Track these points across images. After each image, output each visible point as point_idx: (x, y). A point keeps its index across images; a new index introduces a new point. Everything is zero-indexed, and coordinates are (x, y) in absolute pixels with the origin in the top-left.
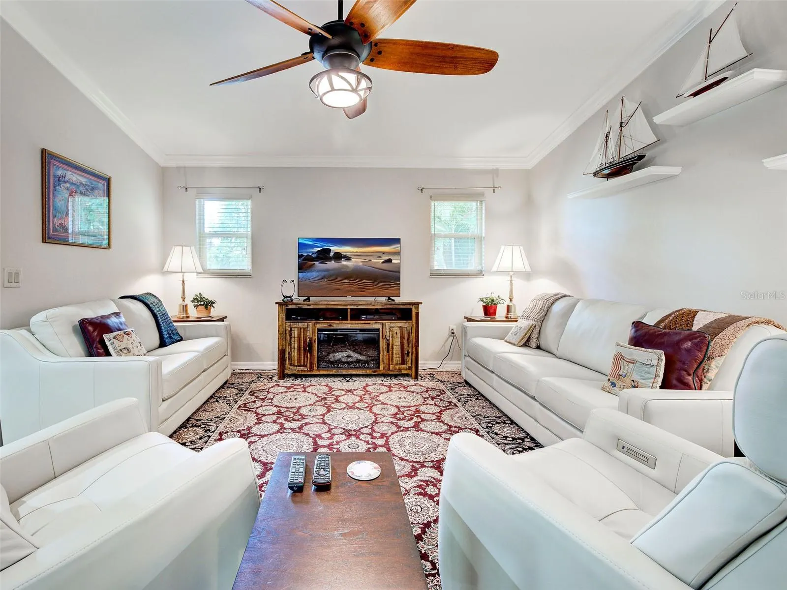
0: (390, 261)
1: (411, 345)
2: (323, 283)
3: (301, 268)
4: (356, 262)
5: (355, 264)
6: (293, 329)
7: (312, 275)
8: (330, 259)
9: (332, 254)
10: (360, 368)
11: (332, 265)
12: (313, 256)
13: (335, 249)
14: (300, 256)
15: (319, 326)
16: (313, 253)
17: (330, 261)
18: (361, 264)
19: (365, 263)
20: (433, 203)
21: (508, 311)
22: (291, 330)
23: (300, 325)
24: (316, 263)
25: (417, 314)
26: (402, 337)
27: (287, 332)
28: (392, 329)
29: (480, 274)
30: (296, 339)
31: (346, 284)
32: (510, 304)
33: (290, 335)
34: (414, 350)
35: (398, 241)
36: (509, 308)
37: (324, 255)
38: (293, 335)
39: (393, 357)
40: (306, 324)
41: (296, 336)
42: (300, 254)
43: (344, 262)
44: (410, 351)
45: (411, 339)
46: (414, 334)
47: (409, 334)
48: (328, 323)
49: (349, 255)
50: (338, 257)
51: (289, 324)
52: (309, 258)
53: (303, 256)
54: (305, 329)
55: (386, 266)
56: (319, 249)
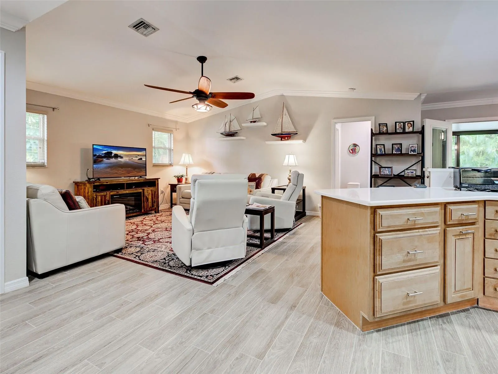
0: (141, 159)
1: (156, 198)
2: (108, 170)
3: (95, 162)
4: (126, 159)
5: (125, 160)
6: (98, 197)
7: (101, 166)
8: (112, 157)
9: (113, 155)
10: (132, 213)
11: (113, 160)
12: (102, 155)
13: (114, 152)
14: (94, 155)
15: (112, 193)
16: (102, 154)
17: (112, 159)
18: (128, 160)
19: (130, 160)
20: (153, 132)
21: (186, 180)
22: (97, 197)
23: (102, 194)
24: (104, 159)
25: (158, 183)
26: (152, 195)
27: (94, 199)
28: (148, 191)
29: (171, 165)
30: (100, 202)
31: (121, 171)
32: (187, 177)
33: (96, 200)
34: (157, 200)
35: (145, 149)
36: (186, 179)
37: (108, 155)
38: (98, 200)
39: (148, 204)
40: (105, 193)
41: (100, 200)
42: (94, 154)
43: (119, 159)
44: (156, 200)
45: (156, 195)
46: (157, 193)
47: (155, 193)
48: (116, 191)
49: (122, 155)
50: (116, 156)
51: (95, 194)
52: (100, 157)
53: (96, 155)
54: (105, 196)
55: (140, 161)
56: (106, 152)
